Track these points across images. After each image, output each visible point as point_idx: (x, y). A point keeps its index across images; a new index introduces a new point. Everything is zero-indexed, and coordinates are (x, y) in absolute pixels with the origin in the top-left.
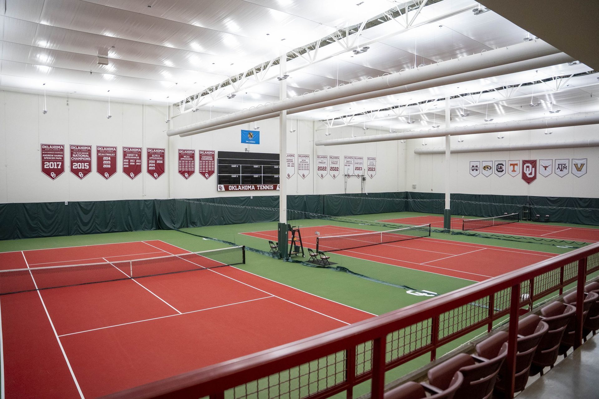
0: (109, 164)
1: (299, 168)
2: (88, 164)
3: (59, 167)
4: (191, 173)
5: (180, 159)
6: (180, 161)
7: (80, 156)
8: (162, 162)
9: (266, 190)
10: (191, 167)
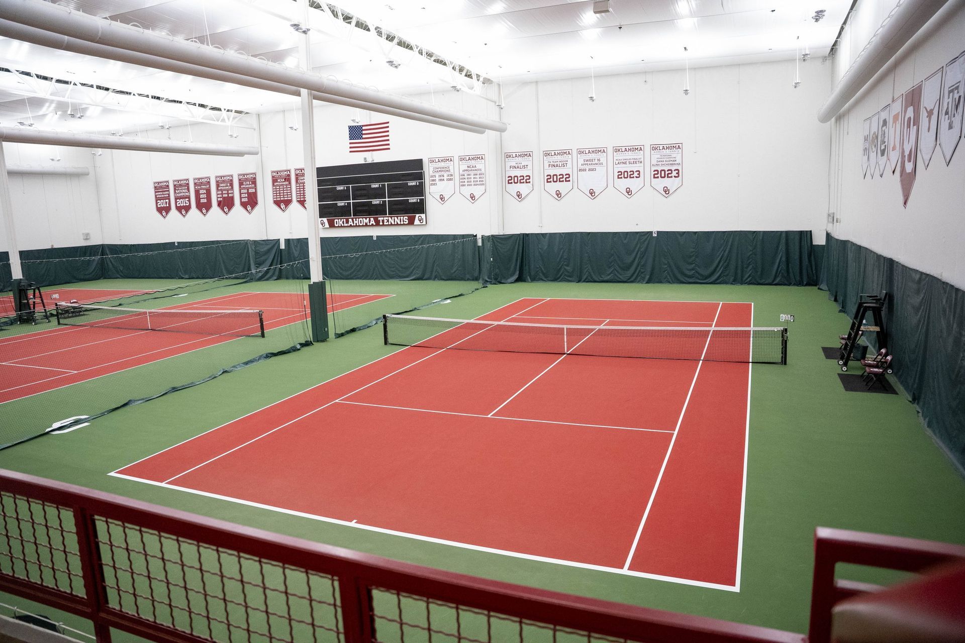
0: (205, 198)
1: (461, 182)
2: (188, 199)
3: (168, 205)
4: (288, 203)
5: (273, 185)
6: (274, 188)
7: (181, 191)
8: (254, 191)
9: (394, 225)
10: (287, 195)
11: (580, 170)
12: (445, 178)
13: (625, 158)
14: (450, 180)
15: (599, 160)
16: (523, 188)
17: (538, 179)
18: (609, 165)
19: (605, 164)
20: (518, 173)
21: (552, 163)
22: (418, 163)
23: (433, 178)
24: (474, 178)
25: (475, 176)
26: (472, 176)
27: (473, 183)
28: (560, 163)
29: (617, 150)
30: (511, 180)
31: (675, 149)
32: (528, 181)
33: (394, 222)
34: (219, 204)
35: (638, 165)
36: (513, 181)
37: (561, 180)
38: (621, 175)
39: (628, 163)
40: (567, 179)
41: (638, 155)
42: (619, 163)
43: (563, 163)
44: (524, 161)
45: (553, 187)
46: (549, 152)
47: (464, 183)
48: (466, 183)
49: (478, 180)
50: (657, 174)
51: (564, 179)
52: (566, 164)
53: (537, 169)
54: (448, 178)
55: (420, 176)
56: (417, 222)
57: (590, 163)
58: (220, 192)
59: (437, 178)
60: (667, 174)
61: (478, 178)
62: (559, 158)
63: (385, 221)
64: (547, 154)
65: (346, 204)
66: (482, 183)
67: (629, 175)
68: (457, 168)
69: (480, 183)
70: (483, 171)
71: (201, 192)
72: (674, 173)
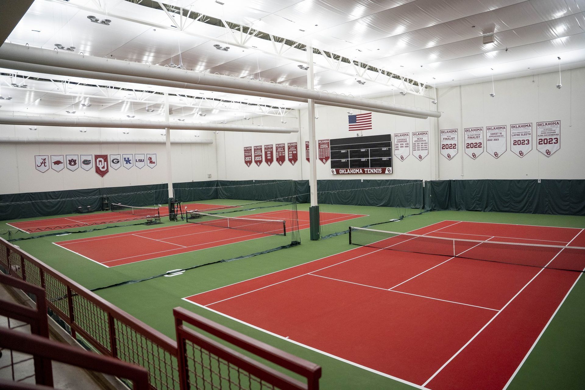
11: (488, 140)
12: (404, 145)
13: (519, 131)
14: (407, 147)
15: (501, 133)
16: (452, 152)
17: (461, 146)
18: (508, 136)
19: (505, 136)
20: (449, 142)
21: (470, 136)
22: (388, 137)
23: (397, 146)
24: (421, 146)
25: (422, 145)
26: (420, 145)
27: (420, 149)
28: (475, 136)
29: (513, 127)
30: (444, 147)
31: (554, 124)
32: (454, 147)
33: (374, 172)
34: (277, 160)
35: (528, 136)
36: (445, 147)
37: (476, 146)
38: (516, 143)
39: (520, 135)
40: (480, 146)
41: (528, 130)
42: (514, 135)
43: (477, 136)
44: (452, 135)
45: (471, 151)
46: (468, 129)
47: (415, 149)
48: (417, 149)
49: (424, 147)
50: (541, 142)
51: (478, 146)
52: (479, 136)
53: (460, 140)
54: (406, 145)
55: (389, 145)
56: (387, 172)
57: (495, 135)
58: (278, 153)
59: (399, 146)
60: (550, 142)
61: (424, 146)
62: (474, 133)
63: (368, 171)
64: (467, 130)
65: (346, 161)
66: (426, 148)
67: (522, 143)
68: (411, 140)
69: (425, 149)
70: (427, 141)
71: (268, 153)
72: (554, 141)
